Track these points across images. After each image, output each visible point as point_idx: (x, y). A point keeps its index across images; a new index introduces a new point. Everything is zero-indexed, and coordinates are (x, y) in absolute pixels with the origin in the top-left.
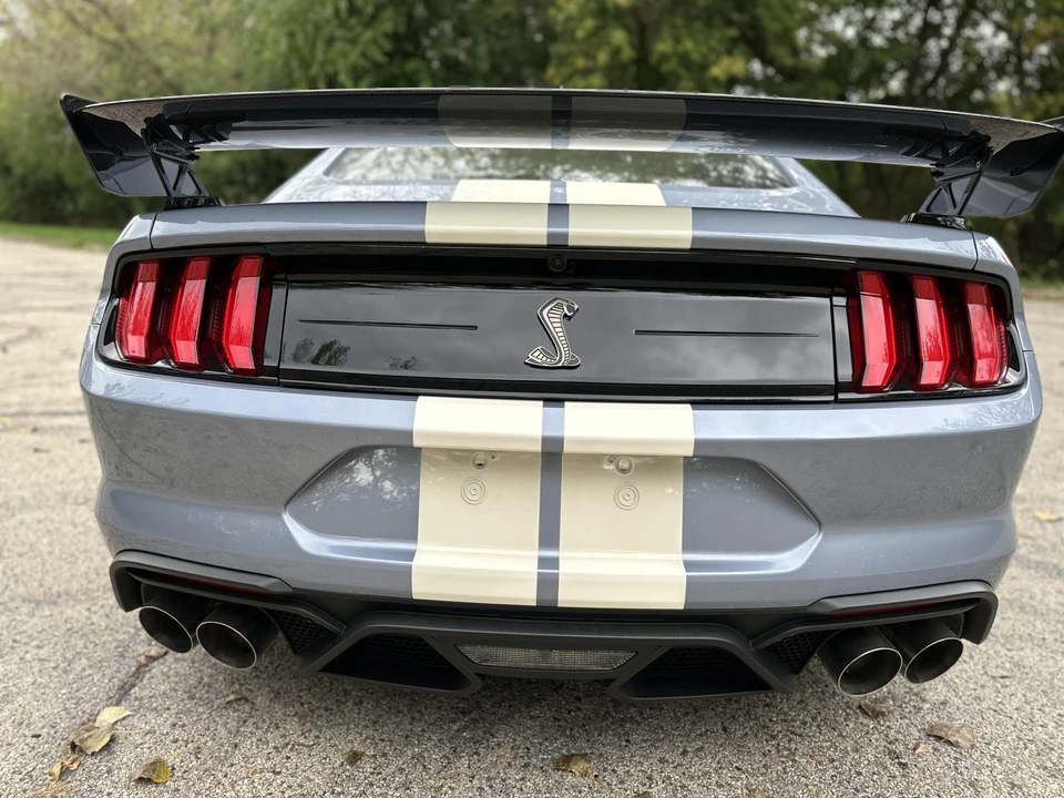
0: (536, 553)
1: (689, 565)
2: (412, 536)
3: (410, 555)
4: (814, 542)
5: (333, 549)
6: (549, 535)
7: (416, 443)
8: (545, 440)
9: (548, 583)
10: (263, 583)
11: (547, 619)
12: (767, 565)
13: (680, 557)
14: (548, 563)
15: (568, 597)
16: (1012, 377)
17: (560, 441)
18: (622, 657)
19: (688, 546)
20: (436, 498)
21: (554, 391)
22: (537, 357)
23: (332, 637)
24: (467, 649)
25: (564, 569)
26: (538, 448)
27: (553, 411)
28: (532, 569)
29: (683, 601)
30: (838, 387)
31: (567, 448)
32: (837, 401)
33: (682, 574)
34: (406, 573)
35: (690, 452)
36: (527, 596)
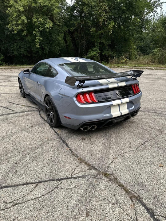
2: (111, 113)
4: (134, 106)
5: (106, 115)
8: (121, 103)
11: (121, 116)
12: (132, 109)
15: (122, 114)
20: (112, 109)
28: (120, 113)
33: (128, 111)
34: (112, 116)
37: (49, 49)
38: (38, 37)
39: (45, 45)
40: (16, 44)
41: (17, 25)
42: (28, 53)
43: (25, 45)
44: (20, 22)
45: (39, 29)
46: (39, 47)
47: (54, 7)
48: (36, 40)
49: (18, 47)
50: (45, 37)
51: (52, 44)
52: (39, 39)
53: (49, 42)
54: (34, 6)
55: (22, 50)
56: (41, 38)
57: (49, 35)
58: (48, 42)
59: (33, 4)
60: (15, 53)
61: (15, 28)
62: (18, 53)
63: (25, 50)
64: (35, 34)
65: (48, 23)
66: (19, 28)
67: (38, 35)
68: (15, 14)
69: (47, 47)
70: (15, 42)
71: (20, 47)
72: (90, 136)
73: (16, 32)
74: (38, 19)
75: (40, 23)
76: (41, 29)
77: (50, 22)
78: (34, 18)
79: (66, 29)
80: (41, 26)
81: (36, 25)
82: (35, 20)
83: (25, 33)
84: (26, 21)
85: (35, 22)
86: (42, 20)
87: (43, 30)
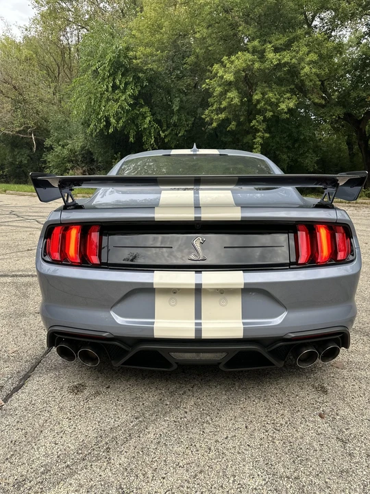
0: (194, 321)
1: (244, 324)
2: (153, 317)
3: (153, 323)
4: (285, 314)
5: (127, 322)
6: (198, 315)
7: (154, 287)
8: (196, 284)
9: (198, 331)
10: (105, 335)
11: (199, 343)
12: (270, 322)
13: (241, 321)
14: (198, 324)
15: (205, 335)
16: (351, 258)
17: (201, 284)
18: (224, 354)
19: (243, 318)
21: (198, 268)
22: (192, 257)
23: (126, 352)
24: (172, 354)
25: (203, 326)
26: (194, 287)
27: (198, 275)
28: (193, 327)
29: (242, 335)
30: (291, 264)
31: (203, 287)
32: (290, 268)
33: (242, 326)
34: (152, 329)
35: (243, 287)
36: (192, 335)
37: (292, 160)
38: (260, 134)
39: (282, 152)
41: (220, 110)
44: (224, 104)
45: (265, 117)
47: (303, 64)
48: (255, 138)
50: (285, 132)
51: (299, 147)
52: (261, 138)
53: (294, 144)
54: (259, 69)
56: (267, 135)
57: (294, 130)
58: (289, 144)
59: (257, 65)
61: (216, 117)
64: (254, 126)
65: (286, 100)
66: (222, 116)
67: (261, 129)
68: (219, 90)
69: (284, 157)
72: (108, 387)
73: (215, 125)
74: (263, 94)
75: (269, 102)
76: (269, 114)
77: (291, 98)
78: (257, 94)
79: (338, 112)
80: (269, 108)
81: (258, 107)
82: (256, 97)
83: (233, 126)
84: (236, 101)
85: (258, 102)
86: (275, 95)
87: (272, 116)
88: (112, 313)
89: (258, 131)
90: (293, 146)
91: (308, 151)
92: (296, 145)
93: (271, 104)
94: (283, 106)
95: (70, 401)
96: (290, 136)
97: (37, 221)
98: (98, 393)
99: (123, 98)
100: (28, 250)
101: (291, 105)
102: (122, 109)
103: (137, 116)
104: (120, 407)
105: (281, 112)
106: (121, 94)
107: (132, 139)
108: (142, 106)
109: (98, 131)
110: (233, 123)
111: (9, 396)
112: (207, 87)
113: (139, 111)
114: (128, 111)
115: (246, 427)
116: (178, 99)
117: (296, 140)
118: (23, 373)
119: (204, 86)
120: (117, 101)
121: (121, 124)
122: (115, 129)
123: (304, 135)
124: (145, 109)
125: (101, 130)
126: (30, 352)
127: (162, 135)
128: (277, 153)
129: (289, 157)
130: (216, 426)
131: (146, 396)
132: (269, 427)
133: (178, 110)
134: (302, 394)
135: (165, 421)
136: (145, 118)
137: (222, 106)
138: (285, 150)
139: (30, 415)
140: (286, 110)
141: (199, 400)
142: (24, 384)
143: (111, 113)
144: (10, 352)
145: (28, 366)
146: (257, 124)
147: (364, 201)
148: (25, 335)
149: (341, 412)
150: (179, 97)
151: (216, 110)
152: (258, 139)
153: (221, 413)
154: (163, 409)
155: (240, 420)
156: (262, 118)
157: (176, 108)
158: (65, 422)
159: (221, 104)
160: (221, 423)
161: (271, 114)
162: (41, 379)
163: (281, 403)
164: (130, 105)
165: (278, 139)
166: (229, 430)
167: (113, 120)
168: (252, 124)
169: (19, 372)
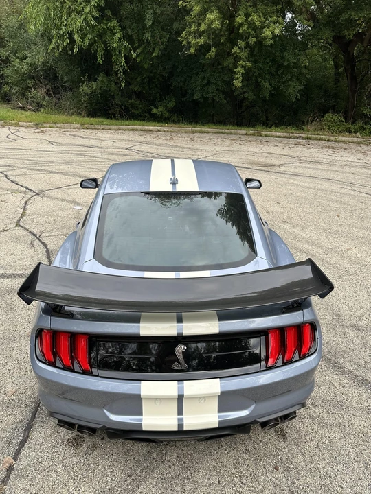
0: (176, 417)
1: (219, 417)
2: (141, 414)
3: (141, 419)
4: (253, 406)
6: (180, 412)
7: (142, 397)
8: (179, 395)
9: (181, 426)
10: (100, 427)
13: (217, 414)
14: (180, 420)
16: (313, 350)
17: (183, 395)
19: (219, 412)
22: (175, 366)
25: (185, 422)
26: (176, 396)
27: (181, 383)
28: (176, 423)
29: (218, 425)
30: (261, 366)
31: (185, 396)
32: (260, 371)
33: (218, 419)
34: (141, 425)
35: (219, 394)
37: (274, 89)
38: (241, 63)
39: (264, 79)
40: (201, 75)
41: (198, 34)
42: (222, 97)
43: (219, 77)
44: (203, 27)
45: (247, 43)
46: (240, 85)
48: (236, 68)
49: (205, 81)
50: (269, 56)
51: (282, 74)
52: (242, 67)
53: (277, 70)
55: (212, 88)
56: (249, 64)
58: (273, 70)
60: (197, 96)
61: (194, 41)
62: (202, 95)
63: (217, 90)
64: (235, 53)
65: (272, 24)
66: (201, 41)
67: (243, 57)
68: (197, 8)
69: (267, 84)
70: (202, 71)
71: (208, 83)
72: (103, 439)
73: (192, 50)
74: (247, 15)
75: (252, 25)
76: (253, 40)
77: (276, 22)
78: (239, 15)
79: (327, 35)
80: (252, 32)
81: (241, 31)
82: (239, 20)
83: (212, 52)
84: (216, 25)
85: (241, 25)
86: (260, 17)
87: (255, 42)
88: (105, 411)
89: (240, 59)
90: (277, 71)
91: (291, 79)
92: (280, 72)
93: (255, 28)
94: (267, 33)
95: (71, 457)
96: (273, 61)
97: (6, 176)
98: (95, 447)
99: (87, 10)
100: (4, 230)
101: (277, 31)
102: (87, 23)
103: (105, 31)
104: (115, 463)
105: (265, 38)
106: (84, 4)
107: (99, 60)
108: (109, 20)
109: (61, 49)
110: (213, 49)
111: (18, 452)
112: (184, 5)
113: (106, 24)
114: (94, 26)
115: (219, 482)
116: (151, 11)
117: (280, 66)
118: (25, 422)
119: (180, 3)
120: (80, 13)
121: (87, 42)
122: (81, 49)
123: (288, 61)
124: (113, 24)
125: (64, 49)
126: (28, 393)
127: (134, 55)
128: (259, 80)
129: (271, 85)
130: (195, 482)
131: (135, 449)
132: (237, 480)
133: (151, 26)
134: (265, 439)
135: (153, 478)
136: (114, 34)
137: (201, 29)
138: (268, 77)
139: (39, 476)
140: (270, 37)
141: (180, 451)
142: (28, 437)
143: (75, 28)
144: (10, 394)
145: (27, 412)
146: (238, 51)
147: (343, 139)
148: (20, 369)
149: (295, 460)
150: (152, 8)
151: (195, 32)
152: (240, 69)
153: (199, 466)
154: (151, 463)
155: (214, 473)
156: (244, 44)
157: (149, 23)
158: (70, 483)
159: (199, 25)
160: (199, 478)
161: (254, 40)
162: (43, 430)
163: (248, 451)
164: (96, 19)
165: (260, 65)
166: (206, 486)
167: (77, 38)
168: (233, 51)
169: (21, 421)
